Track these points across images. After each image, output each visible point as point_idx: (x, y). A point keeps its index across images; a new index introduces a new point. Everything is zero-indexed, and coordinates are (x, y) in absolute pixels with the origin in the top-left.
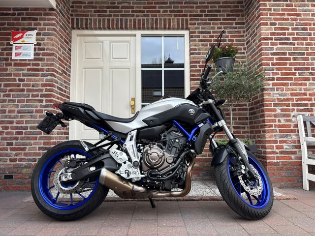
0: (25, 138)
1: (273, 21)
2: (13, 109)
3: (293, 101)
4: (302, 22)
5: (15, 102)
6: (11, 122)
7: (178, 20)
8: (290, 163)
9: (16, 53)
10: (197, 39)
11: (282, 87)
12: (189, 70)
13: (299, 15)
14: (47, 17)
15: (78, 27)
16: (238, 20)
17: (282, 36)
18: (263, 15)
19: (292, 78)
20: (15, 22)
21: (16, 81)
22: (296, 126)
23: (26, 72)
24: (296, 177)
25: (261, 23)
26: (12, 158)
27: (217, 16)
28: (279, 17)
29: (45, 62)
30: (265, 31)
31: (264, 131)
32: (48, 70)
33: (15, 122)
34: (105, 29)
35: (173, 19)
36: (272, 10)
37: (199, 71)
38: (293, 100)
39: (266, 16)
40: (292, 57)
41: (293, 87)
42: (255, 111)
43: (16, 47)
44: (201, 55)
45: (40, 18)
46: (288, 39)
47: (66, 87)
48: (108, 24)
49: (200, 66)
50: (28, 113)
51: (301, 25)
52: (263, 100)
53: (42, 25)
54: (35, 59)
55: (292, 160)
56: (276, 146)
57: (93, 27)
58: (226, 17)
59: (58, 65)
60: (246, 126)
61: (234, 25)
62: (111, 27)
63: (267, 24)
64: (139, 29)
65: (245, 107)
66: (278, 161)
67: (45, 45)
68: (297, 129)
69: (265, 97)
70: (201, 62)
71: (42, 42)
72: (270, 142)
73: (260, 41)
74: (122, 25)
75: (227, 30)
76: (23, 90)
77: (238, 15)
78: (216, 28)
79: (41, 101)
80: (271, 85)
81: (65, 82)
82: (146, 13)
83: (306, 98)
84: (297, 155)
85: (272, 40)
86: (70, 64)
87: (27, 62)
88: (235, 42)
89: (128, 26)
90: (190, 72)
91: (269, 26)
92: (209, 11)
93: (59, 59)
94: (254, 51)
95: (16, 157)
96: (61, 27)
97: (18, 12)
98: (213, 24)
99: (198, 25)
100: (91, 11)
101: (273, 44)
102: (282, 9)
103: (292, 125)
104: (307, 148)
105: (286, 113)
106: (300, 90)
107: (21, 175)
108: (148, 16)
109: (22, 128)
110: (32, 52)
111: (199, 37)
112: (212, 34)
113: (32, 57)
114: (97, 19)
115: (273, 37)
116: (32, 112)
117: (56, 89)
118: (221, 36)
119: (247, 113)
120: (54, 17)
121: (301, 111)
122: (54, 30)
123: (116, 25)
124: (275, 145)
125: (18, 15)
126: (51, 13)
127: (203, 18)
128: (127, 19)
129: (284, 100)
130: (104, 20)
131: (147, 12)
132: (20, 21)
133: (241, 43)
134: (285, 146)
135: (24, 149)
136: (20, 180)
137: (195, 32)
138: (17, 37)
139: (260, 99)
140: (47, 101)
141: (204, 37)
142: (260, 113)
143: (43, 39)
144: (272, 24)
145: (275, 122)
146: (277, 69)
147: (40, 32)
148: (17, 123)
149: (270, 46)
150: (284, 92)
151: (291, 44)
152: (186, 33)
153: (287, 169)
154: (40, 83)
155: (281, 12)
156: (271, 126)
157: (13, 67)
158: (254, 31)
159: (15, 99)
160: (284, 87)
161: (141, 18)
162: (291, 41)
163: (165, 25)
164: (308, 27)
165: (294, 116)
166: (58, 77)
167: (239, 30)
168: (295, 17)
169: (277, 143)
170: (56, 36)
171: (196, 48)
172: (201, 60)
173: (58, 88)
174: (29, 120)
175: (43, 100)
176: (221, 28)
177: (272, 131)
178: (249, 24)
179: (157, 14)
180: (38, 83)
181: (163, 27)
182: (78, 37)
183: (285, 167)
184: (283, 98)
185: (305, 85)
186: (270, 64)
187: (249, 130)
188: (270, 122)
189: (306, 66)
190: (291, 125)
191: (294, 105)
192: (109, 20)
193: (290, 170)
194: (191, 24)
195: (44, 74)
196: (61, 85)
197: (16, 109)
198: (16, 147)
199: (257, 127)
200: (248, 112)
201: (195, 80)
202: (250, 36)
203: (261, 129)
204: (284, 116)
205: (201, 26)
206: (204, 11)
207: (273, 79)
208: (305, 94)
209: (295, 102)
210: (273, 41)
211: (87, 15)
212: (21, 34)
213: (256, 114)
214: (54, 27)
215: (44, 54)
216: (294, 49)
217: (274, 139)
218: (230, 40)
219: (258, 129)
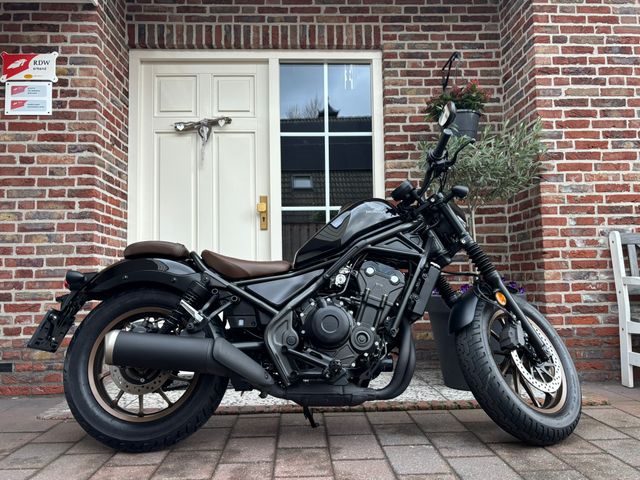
0: (37, 285)
1: (560, 34)
2: (9, 222)
3: (602, 202)
4: (619, 35)
5: (14, 208)
6: (7, 251)
7: (358, 29)
8: (594, 330)
9: (13, 102)
10: (399, 70)
11: (579, 172)
12: (383, 136)
13: (614, 20)
14: (79, 23)
15: (144, 43)
16: (485, 29)
17: (578, 66)
18: (538, 21)
19: (599, 153)
20: (10, 34)
21: (15, 162)
22: (607, 253)
23: (35, 142)
24: (607, 360)
25: (534, 38)
26: (10, 326)
27: (440, 19)
28: (572, 24)
29: (77, 121)
30: (543, 55)
31: (542, 266)
32: (83, 138)
33: (14, 249)
34: (201, 47)
35: (347, 26)
36: (558, 9)
37: (405, 138)
38: (600, 199)
39: (545, 23)
40: (598, 109)
41: (602, 172)
42: (522, 222)
43: (13, 87)
44: (408, 105)
45: (63, 25)
46: (591, 71)
47: (120, 174)
48: (209, 37)
49: (406, 129)
50: (43, 230)
51: (619, 43)
52: (539, 201)
53: (69, 40)
54: (56, 115)
55: (597, 326)
56: (565, 296)
57: (175, 43)
58: (460, 23)
59: (104, 128)
60: (502, 254)
61: (477, 41)
62: (214, 43)
63: (546, 40)
64: (275, 47)
65: (500, 214)
66: (570, 327)
67: (76, 86)
68: (608, 259)
69: (543, 195)
70: (408, 120)
71: (69, 78)
72: (553, 287)
73: (532, 75)
74: (237, 39)
75: (462, 51)
76: (30, 182)
77: (486, 19)
78: (440, 45)
79: (71, 205)
80: (556, 168)
81: (118, 164)
82: (289, 14)
83: (628, 195)
84: (609, 314)
85: (558, 73)
86: (127, 124)
87: (38, 121)
88: (479, 77)
89: (252, 43)
90: (386, 140)
91: (552, 44)
92: (424, 10)
93: (106, 114)
94: (520, 95)
95: (18, 325)
96: (109, 44)
97: (16, 12)
98: (434, 37)
99: (400, 40)
100: (171, 9)
101: (559, 82)
102: (578, 8)
103: (600, 253)
104: (630, 300)
105: (586, 227)
106: (616, 178)
107: (31, 363)
108: (294, 20)
109: (30, 262)
110: (49, 99)
111: (403, 65)
112: (430, 59)
113: (49, 110)
114: (185, 27)
115: (560, 67)
116: (52, 229)
117: (101, 179)
118: (450, 63)
119: (505, 227)
120: (96, 24)
121: (618, 222)
122: (95, 51)
123: (226, 39)
124: (563, 294)
125: (15, 20)
126: (88, 16)
127: (412, 24)
128: (249, 27)
129: (583, 200)
130: (199, 28)
131: (293, 10)
132: (21, 33)
133: (492, 78)
134: (585, 295)
135: (35, 308)
136: (27, 374)
137: (394, 56)
138: (13, 66)
139: (533, 197)
140: (82, 205)
141: (414, 65)
142: (532, 227)
143: (71, 72)
144: (557, 40)
145: (565, 245)
146: (569, 135)
147: (66, 55)
148: (18, 253)
149: (553, 87)
150: (583, 183)
151: (596, 82)
152: (375, 57)
153: (590, 344)
154: (67, 166)
155: (576, 14)
156: (556, 254)
157: (7, 132)
158: (520, 55)
159: (13, 200)
160: (583, 173)
161: (280, 25)
162: (597, 76)
163: (331, 40)
164: (633, 46)
165: (602, 233)
166: (104, 152)
167: (489, 50)
168: (606, 25)
169: (568, 290)
170: (100, 66)
171: (397, 90)
172: (408, 115)
173: (105, 176)
174: (44, 247)
175: (74, 203)
176: (449, 46)
177: (558, 265)
178: (508, 38)
179: (315, 15)
180: (63, 166)
181: (326, 44)
182: (143, 66)
183: (584, 339)
184: (579, 195)
185: (626, 167)
186: (554, 125)
187: (509, 263)
188: (554, 247)
189: (628, 129)
190: (596, 252)
191: (602, 210)
192: (209, 28)
193: (595, 345)
194: (386, 38)
195: (76, 147)
196: (111, 169)
197: (16, 223)
198: (18, 303)
199: (527, 257)
200: (508, 225)
201: (394, 159)
202: (511, 65)
203: (535, 262)
204: (583, 232)
205: (407, 42)
206: (414, 10)
207: (559, 156)
208: (626, 188)
209: (604, 204)
210: (560, 76)
211: (163, 19)
212: (24, 61)
213: (523, 228)
214: (96, 45)
215: (74, 105)
216: (604, 92)
217: (561, 281)
218: (468, 73)
219: (528, 262)
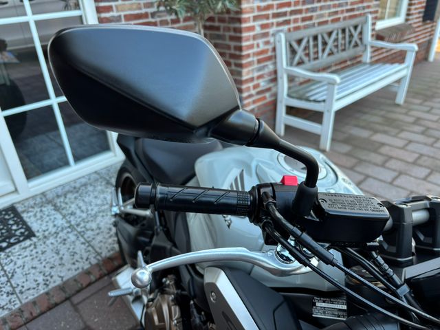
3: (274, 9)
8: (265, 105)
22: (274, 49)
31: (241, 66)
52: (240, 12)
55: (266, 101)
56: (253, 85)
66: (254, 106)
68: (273, 54)
69: (243, 6)
72: (246, 81)
84: (272, 92)
103: (271, 50)
121: (281, 24)
129: (265, 8)
134: (262, 83)
142: (229, 31)
145: (254, 48)
156: (248, 56)
169: (254, 81)
177: (250, 64)
184: (263, 4)
188: (248, 50)
190: (269, 49)
203: (232, 61)
204: (263, 35)
217: (251, 76)
